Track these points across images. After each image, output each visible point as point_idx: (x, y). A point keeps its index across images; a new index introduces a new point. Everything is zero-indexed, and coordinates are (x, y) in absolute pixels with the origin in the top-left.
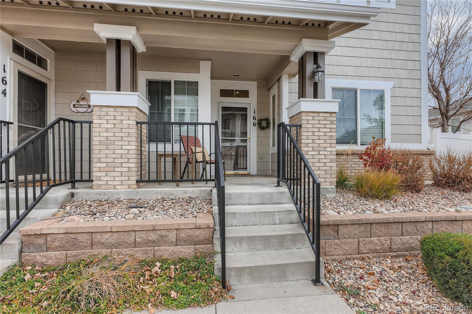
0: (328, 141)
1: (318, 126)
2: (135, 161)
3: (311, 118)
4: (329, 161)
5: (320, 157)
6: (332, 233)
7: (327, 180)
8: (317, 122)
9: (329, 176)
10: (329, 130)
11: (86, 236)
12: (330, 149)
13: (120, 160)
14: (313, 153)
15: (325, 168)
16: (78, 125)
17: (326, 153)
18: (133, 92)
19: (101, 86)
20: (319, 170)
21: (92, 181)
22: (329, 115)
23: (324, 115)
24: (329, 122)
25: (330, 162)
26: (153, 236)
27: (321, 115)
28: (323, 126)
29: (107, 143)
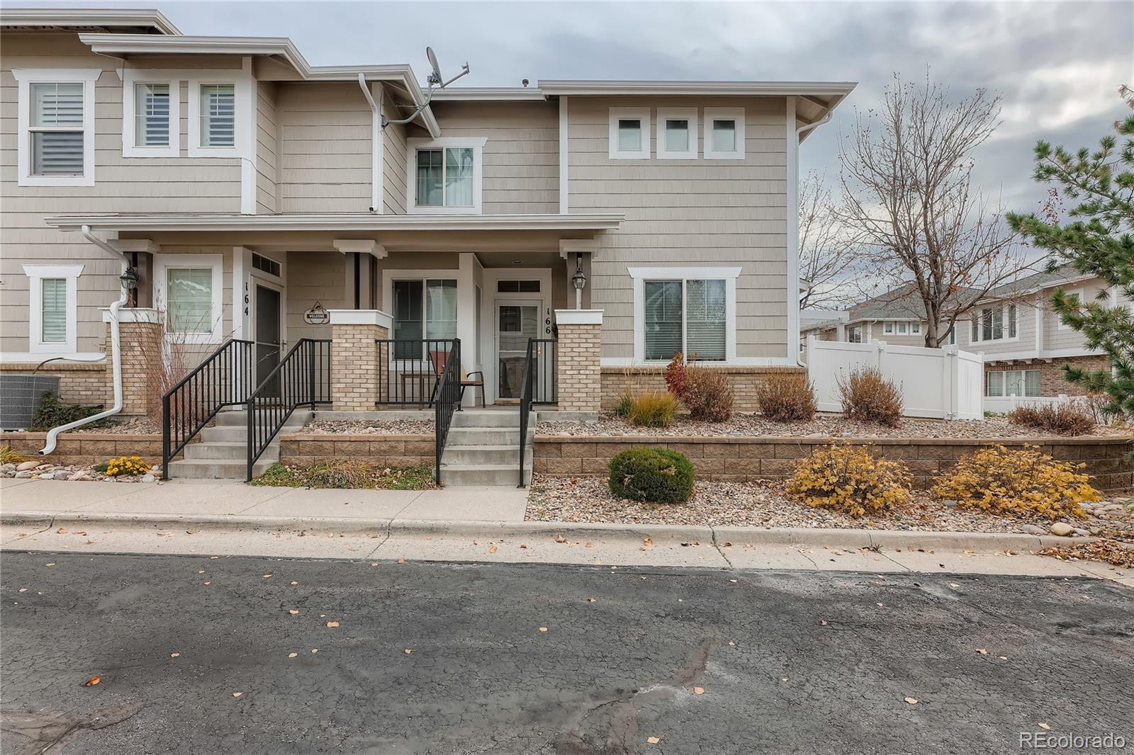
0: (590, 359)
1: (578, 341)
2: (373, 381)
3: (569, 332)
4: (591, 381)
5: (581, 377)
7: (589, 404)
8: (577, 336)
9: (591, 399)
10: (592, 345)
12: (592, 368)
13: (359, 381)
14: (572, 372)
15: (587, 390)
16: (317, 344)
17: (588, 372)
18: (373, 309)
19: (339, 304)
20: (579, 392)
21: (332, 402)
22: (591, 327)
23: (586, 327)
24: (591, 336)
25: (593, 383)
26: (384, 447)
27: (581, 327)
28: (584, 341)
29: (346, 363)
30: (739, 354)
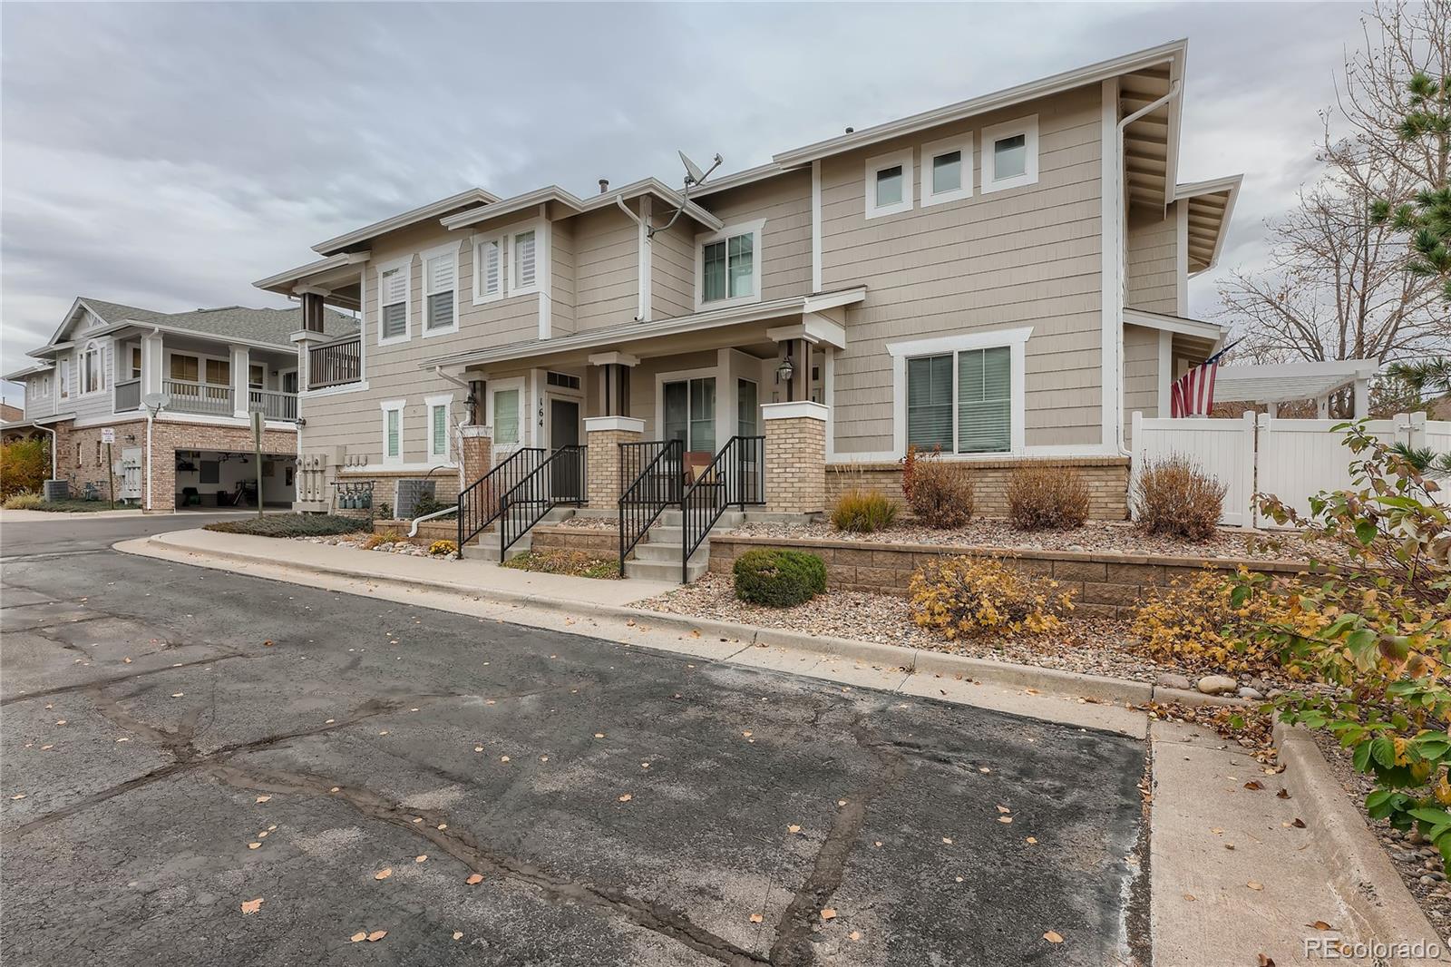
0: (796, 455)
1: (784, 436)
2: (616, 482)
3: (776, 427)
4: (797, 480)
5: (787, 475)
6: (729, 551)
7: (795, 505)
8: (783, 431)
9: (797, 500)
10: (797, 440)
11: (562, 536)
12: (798, 465)
13: (606, 482)
14: (779, 470)
15: (793, 490)
17: (794, 470)
19: (594, 413)
20: (785, 492)
22: (797, 421)
23: (792, 421)
24: (797, 431)
25: (799, 482)
27: (788, 421)
28: (790, 436)
29: (598, 465)
30: (1029, 442)
